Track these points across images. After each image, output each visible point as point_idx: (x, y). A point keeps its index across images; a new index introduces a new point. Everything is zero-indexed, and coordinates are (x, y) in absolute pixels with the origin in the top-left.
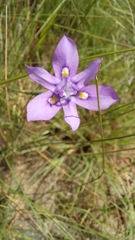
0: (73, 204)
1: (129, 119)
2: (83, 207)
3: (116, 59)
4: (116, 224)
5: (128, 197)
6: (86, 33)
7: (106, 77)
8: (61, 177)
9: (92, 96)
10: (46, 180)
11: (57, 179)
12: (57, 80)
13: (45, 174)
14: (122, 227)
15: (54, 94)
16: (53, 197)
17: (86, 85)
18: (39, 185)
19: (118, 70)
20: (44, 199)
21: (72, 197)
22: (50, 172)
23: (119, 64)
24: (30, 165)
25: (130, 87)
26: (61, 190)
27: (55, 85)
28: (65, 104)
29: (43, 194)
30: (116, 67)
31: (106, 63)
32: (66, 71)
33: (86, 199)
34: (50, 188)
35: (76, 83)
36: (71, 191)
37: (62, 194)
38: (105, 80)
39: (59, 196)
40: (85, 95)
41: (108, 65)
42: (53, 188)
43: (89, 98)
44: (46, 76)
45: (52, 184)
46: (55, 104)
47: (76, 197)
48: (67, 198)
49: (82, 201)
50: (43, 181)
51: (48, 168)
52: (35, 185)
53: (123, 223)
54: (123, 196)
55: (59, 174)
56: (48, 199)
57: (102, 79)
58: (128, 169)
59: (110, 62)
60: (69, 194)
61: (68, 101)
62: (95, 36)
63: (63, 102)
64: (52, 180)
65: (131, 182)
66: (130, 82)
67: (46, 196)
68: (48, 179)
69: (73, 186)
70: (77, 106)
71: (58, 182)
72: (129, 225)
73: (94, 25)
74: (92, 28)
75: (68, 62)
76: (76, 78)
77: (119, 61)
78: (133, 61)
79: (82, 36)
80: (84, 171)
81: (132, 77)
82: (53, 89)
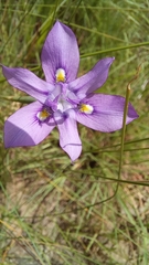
1: (143, 129)
3: (128, 61)
4: (127, 250)
5: (141, 219)
6: (94, 30)
7: (116, 81)
9: (98, 109)
10: (47, 199)
11: (59, 198)
12: (49, 87)
13: (46, 193)
14: (134, 253)
15: (44, 105)
16: (55, 220)
18: (39, 206)
19: (130, 74)
20: (45, 221)
21: (76, 221)
22: (52, 191)
23: (131, 66)
24: (29, 182)
25: (143, 93)
26: (64, 212)
27: (46, 94)
29: (43, 217)
30: (128, 70)
31: (117, 65)
32: (61, 73)
34: (51, 209)
36: (76, 213)
37: (65, 217)
38: (115, 85)
39: (61, 219)
40: (89, 109)
41: (119, 67)
42: (54, 209)
43: (94, 112)
44: (32, 80)
45: (54, 205)
47: (81, 220)
48: (71, 220)
50: (44, 202)
51: (49, 187)
52: (36, 206)
53: (135, 248)
54: (135, 218)
56: (50, 221)
57: (112, 84)
58: (141, 187)
59: (122, 64)
60: (73, 216)
61: (65, 116)
62: (104, 35)
63: (58, 118)
64: (54, 200)
65: (144, 202)
66: (143, 87)
67: (47, 218)
68: (49, 199)
69: (78, 206)
70: (78, 123)
71: (60, 202)
72: (142, 250)
73: (103, 21)
74: (101, 24)
75: (64, 60)
76: (75, 84)
77: (131, 63)
78: (147, 63)
79: (89, 33)
81: (146, 82)
82: (43, 99)
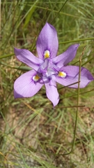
0: (50, 141)
2: (57, 143)
4: (80, 154)
8: (41, 122)
9: (69, 75)
10: (31, 124)
11: (38, 123)
12: (41, 61)
13: (30, 120)
14: (85, 156)
15: (37, 72)
16: (36, 136)
17: (65, 65)
18: (26, 128)
20: (30, 137)
21: (49, 136)
22: (33, 119)
24: (19, 113)
26: (42, 131)
27: (38, 65)
28: (47, 82)
33: (59, 137)
34: (34, 130)
35: (56, 64)
36: (49, 132)
37: (42, 134)
39: (40, 136)
40: (63, 74)
42: (36, 130)
43: (67, 77)
44: (31, 57)
45: (35, 127)
46: (39, 81)
47: (52, 136)
48: (46, 136)
49: (57, 139)
50: (29, 125)
51: (32, 116)
52: (23, 128)
53: (86, 153)
55: (40, 120)
56: (33, 137)
58: (88, 115)
60: (47, 134)
61: (49, 79)
63: (45, 80)
64: (35, 124)
65: (90, 125)
66: (88, 54)
67: (31, 135)
68: (32, 124)
69: (50, 128)
71: (40, 125)
72: (90, 154)
76: (56, 59)
80: (58, 117)
82: (37, 68)
